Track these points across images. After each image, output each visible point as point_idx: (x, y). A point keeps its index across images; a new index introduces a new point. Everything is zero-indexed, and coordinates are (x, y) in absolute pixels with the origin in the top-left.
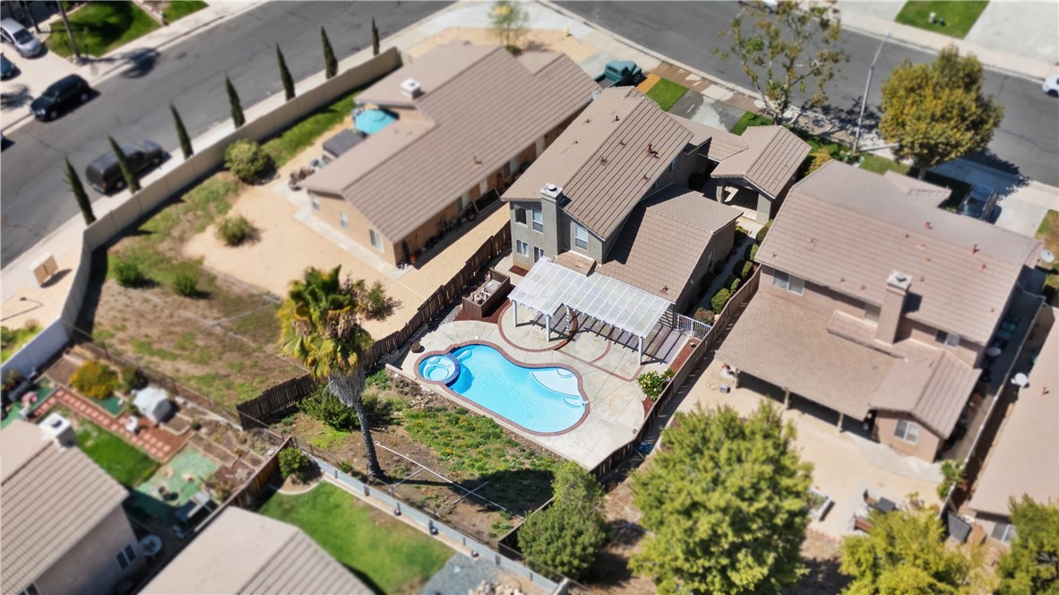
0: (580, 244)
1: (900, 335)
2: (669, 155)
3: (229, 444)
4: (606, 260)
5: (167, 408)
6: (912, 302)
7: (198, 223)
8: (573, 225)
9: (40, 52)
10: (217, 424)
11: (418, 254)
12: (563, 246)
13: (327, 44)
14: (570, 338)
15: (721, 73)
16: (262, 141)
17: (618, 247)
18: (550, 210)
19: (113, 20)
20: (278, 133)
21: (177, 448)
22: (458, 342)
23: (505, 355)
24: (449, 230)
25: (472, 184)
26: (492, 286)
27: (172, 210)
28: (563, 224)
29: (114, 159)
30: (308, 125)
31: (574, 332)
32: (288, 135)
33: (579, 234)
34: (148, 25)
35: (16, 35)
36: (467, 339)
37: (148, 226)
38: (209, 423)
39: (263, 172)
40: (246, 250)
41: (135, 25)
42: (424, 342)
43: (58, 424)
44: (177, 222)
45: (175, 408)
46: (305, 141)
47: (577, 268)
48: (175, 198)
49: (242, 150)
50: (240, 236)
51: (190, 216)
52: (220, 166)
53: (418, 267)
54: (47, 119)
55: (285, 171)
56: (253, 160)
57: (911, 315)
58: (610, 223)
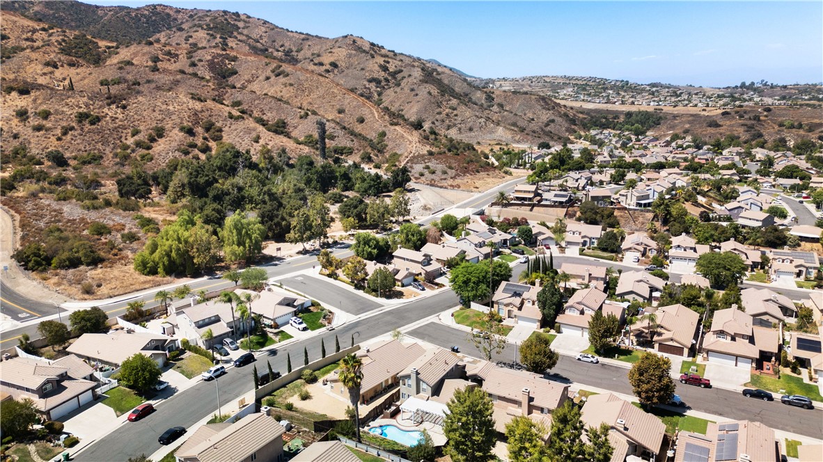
0: (424, 390)
1: (530, 413)
2: (451, 365)
3: (309, 436)
4: (433, 395)
5: (289, 427)
6: (531, 399)
7: (291, 394)
8: (421, 382)
9: (237, 348)
10: (306, 431)
11: (367, 401)
12: (418, 392)
13: (337, 341)
14: (421, 423)
15: (469, 354)
16: (314, 371)
17: (437, 390)
18: (414, 376)
19: (261, 340)
20: (319, 369)
21: (292, 438)
22: (382, 424)
23: (398, 428)
24: (378, 395)
25: (386, 378)
26: (393, 408)
27: (283, 389)
28: (418, 381)
29: (267, 371)
30: (328, 367)
31: (422, 422)
32: (322, 370)
33: (423, 386)
34: (274, 342)
35: (230, 343)
36: (385, 424)
37: (275, 393)
38: (303, 431)
39: (313, 380)
40: (308, 401)
41: (269, 341)
42: (370, 424)
43: (266, 408)
44: (284, 393)
45: (291, 428)
46: (328, 372)
47: (423, 399)
48: (284, 386)
49: (307, 372)
50: (305, 397)
51: (288, 392)
52: (300, 378)
53: (367, 405)
54: (239, 366)
55: (321, 381)
56: (311, 375)
57: (531, 403)
58: (433, 381)
